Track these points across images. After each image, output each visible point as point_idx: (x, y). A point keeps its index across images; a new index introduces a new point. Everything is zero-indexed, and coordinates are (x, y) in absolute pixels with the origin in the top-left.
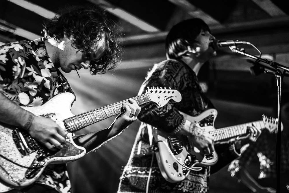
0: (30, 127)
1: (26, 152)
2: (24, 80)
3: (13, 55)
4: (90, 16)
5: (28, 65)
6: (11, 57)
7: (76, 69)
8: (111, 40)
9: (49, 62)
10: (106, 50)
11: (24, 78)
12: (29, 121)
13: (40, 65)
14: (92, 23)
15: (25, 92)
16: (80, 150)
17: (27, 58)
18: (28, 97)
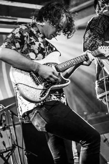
0: (38, 71)
1: (38, 83)
2: (30, 45)
3: (23, 32)
4: (55, 6)
5: (30, 36)
6: (22, 33)
7: (54, 36)
8: (69, 16)
9: (40, 34)
10: (67, 23)
11: (30, 43)
12: (37, 68)
13: (37, 36)
14: (57, 10)
15: (32, 52)
16: (67, 81)
17: (29, 32)
18: (34, 54)
